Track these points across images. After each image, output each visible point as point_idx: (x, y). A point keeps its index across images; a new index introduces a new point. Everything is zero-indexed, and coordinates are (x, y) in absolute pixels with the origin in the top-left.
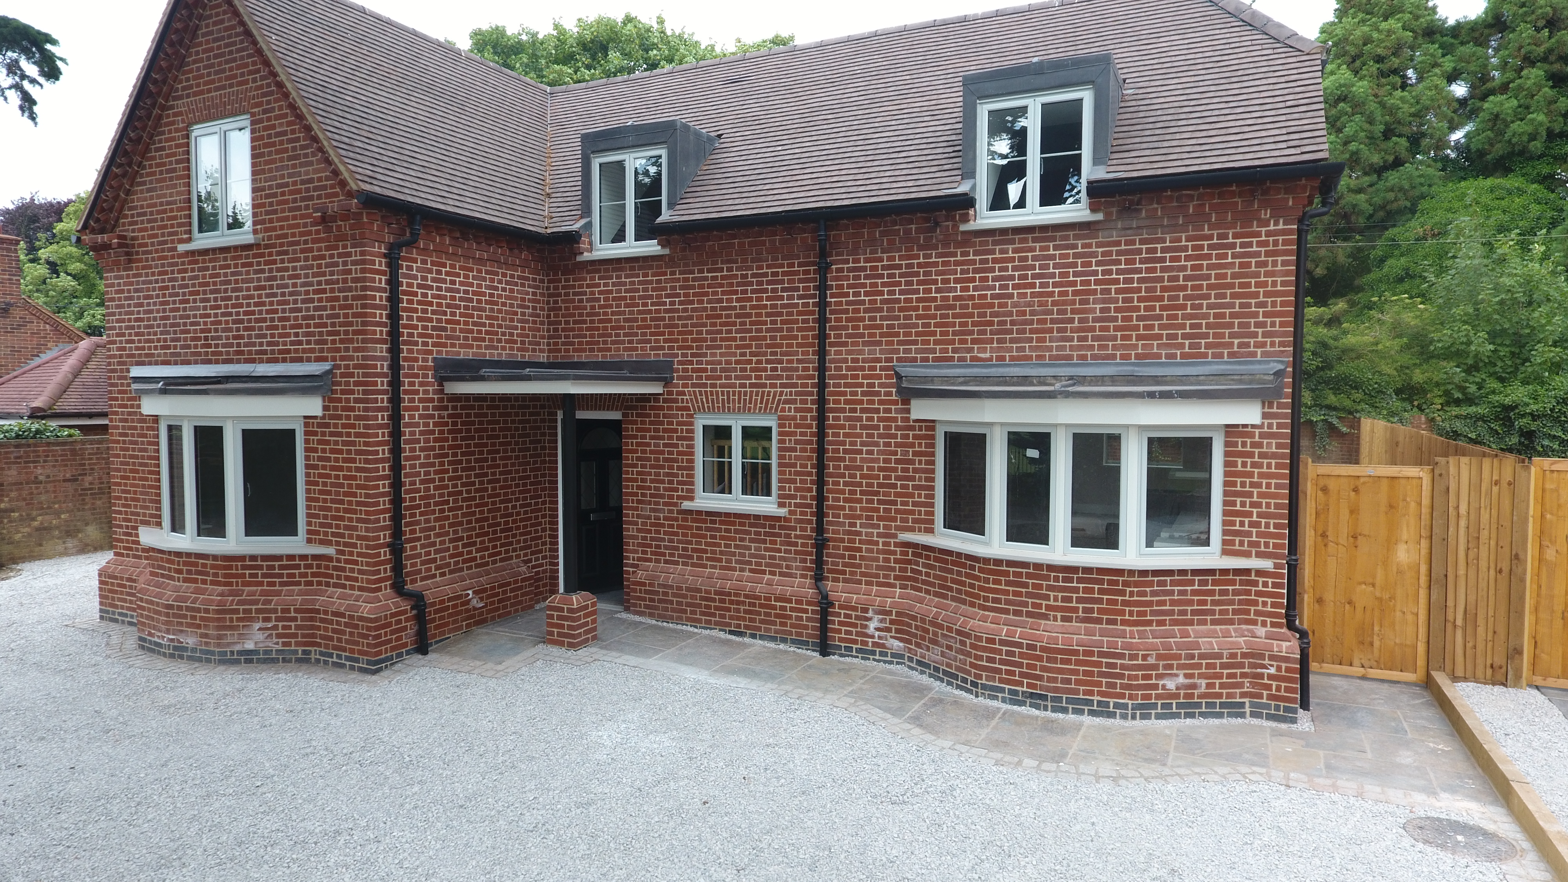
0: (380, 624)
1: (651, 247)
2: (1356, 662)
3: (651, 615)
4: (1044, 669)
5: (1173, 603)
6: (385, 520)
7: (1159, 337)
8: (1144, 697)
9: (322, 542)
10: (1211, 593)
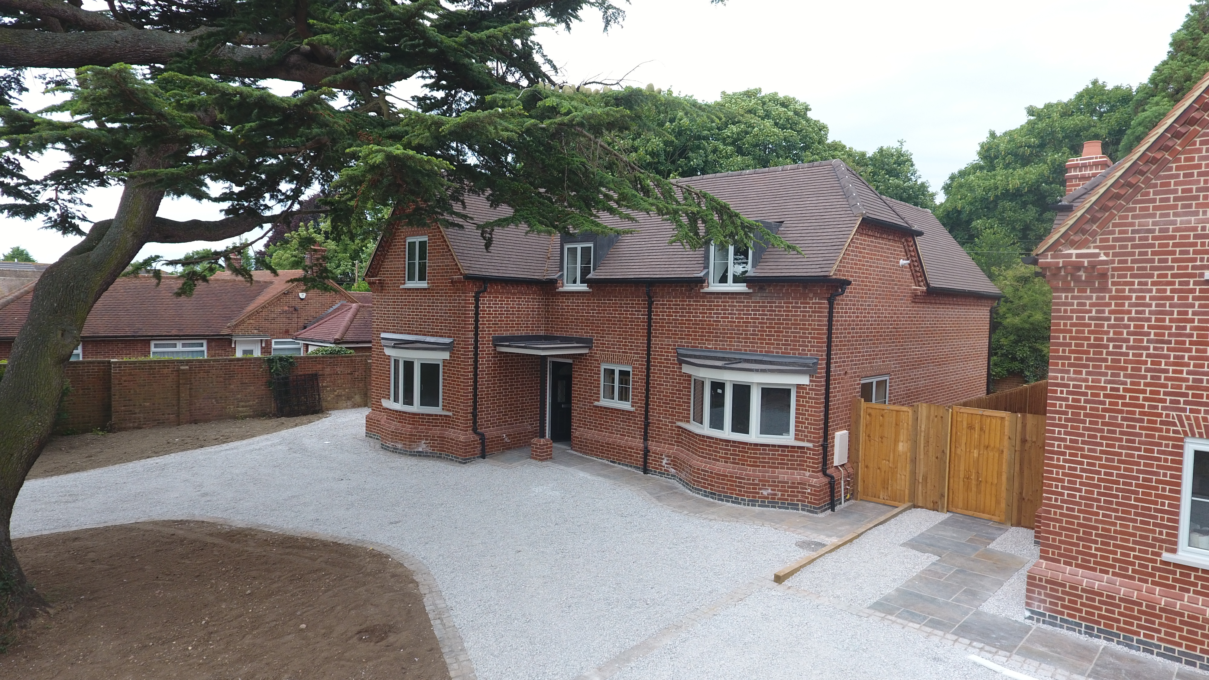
0: (467, 444)
1: (584, 288)
2: (881, 497)
3: (581, 452)
4: (716, 482)
5: (769, 458)
6: (470, 402)
7: (773, 344)
8: (753, 497)
9: (448, 410)
10: (787, 456)
